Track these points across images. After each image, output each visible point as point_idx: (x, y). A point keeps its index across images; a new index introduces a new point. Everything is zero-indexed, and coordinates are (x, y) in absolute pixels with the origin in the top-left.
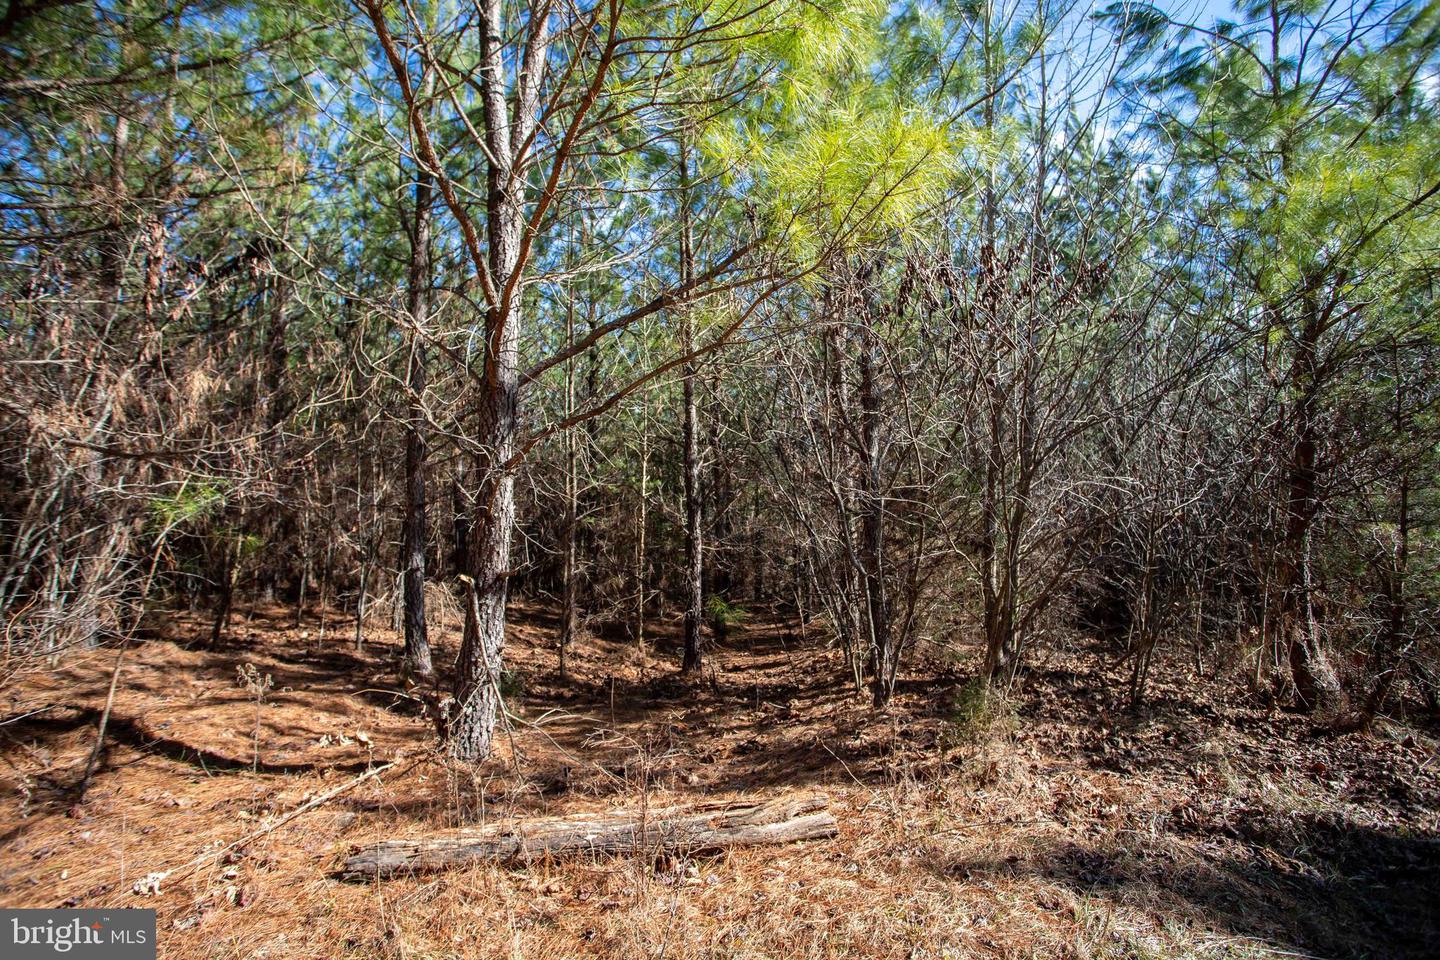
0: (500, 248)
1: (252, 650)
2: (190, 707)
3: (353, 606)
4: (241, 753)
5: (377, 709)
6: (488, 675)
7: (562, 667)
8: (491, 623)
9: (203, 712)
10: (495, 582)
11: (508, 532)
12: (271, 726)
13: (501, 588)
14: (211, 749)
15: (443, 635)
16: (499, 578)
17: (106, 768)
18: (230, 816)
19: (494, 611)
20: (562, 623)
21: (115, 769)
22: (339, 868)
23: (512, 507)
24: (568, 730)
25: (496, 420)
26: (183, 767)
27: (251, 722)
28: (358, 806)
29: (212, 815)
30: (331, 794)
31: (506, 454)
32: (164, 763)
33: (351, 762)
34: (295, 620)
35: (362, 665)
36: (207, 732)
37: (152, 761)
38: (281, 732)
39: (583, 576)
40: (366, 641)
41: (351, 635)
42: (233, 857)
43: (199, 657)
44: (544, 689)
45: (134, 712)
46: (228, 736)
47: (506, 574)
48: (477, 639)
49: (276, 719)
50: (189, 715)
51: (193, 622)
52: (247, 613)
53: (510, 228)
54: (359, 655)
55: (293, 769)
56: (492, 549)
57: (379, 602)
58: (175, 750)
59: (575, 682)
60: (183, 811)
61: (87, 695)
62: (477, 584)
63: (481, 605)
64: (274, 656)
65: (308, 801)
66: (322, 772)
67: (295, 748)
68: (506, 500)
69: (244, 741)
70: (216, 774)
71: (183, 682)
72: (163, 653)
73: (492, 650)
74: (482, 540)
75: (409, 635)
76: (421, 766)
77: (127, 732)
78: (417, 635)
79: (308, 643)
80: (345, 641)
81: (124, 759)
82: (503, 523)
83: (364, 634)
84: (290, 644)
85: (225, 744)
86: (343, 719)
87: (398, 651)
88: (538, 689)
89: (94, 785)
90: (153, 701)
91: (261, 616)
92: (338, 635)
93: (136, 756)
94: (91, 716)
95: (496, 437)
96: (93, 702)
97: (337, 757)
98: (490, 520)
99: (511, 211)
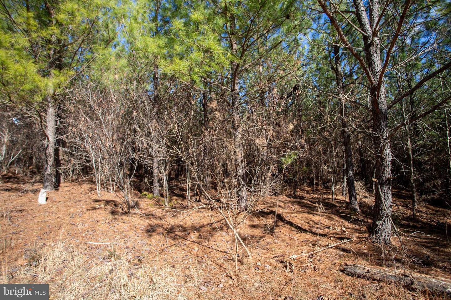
0: (373, 63)
1: (304, 199)
2: (292, 213)
3: (330, 188)
4: (306, 227)
5: (343, 221)
6: (387, 214)
7: (414, 215)
8: (386, 196)
9: (296, 215)
10: (386, 181)
11: (390, 163)
12: (313, 221)
13: (389, 183)
14: (299, 225)
15: (361, 199)
16: (388, 179)
17: (277, 226)
18: (307, 245)
19: (387, 191)
20: (412, 198)
21: (279, 226)
22: (341, 268)
23: (390, 154)
24: (424, 240)
25: (380, 124)
26: (293, 229)
27: (308, 219)
28: (344, 250)
29: (303, 243)
30: (334, 245)
31: (386, 135)
32: (289, 227)
33: (338, 236)
34: (314, 192)
35: (335, 206)
36: (298, 221)
37: (286, 225)
38: (316, 224)
39: (418, 180)
40: (335, 199)
41: (330, 196)
42: (311, 256)
43: (292, 199)
44: (407, 222)
45: (280, 212)
46: (302, 222)
47: (391, 178)
48: (381, 201)
49: (314, 219)
50: (292, 215)
51: (288, 190)
52: (300, 189)
53: (375, 55)
54: (334, 203)
55: (322, 235)
56: (384, 169)
57: (338, 187)
58: (291, 224)
59: (422, 221)
60: (295, 240)
61: (270, 207)
62: (379, 182)
63: (381, 189)
64: (310, 201)
65: (328, 245)
66: (330, 237)
67: (321, 229)
68: (388, 151)
69: (307, 224)
70: (301, 232)
71: (289, 206)
72: (283, 198)
73: (388, 205)
74: (379, 166)
75: (350, 198)
76: (364, 242)
77: (280, 217)
78: (353, 198)
79: (318, 198)
80: (329, 198)
81: (280, 224)
82: (388, 160)
83: (334, 197)
84: (313, 198)
85: (302, 224)
86: (333, 222)
87: (347, 203)
88: (404, 222)
89: (275, 229)
90: (284, 211)
91: (303, 190)
92: (326, 197)
93: (283, 224)
94: (272, 212)
95: (381, 129)
96: (272, 209)
97: (334, 234)
98: (382, 159)
99: (375, 49)
